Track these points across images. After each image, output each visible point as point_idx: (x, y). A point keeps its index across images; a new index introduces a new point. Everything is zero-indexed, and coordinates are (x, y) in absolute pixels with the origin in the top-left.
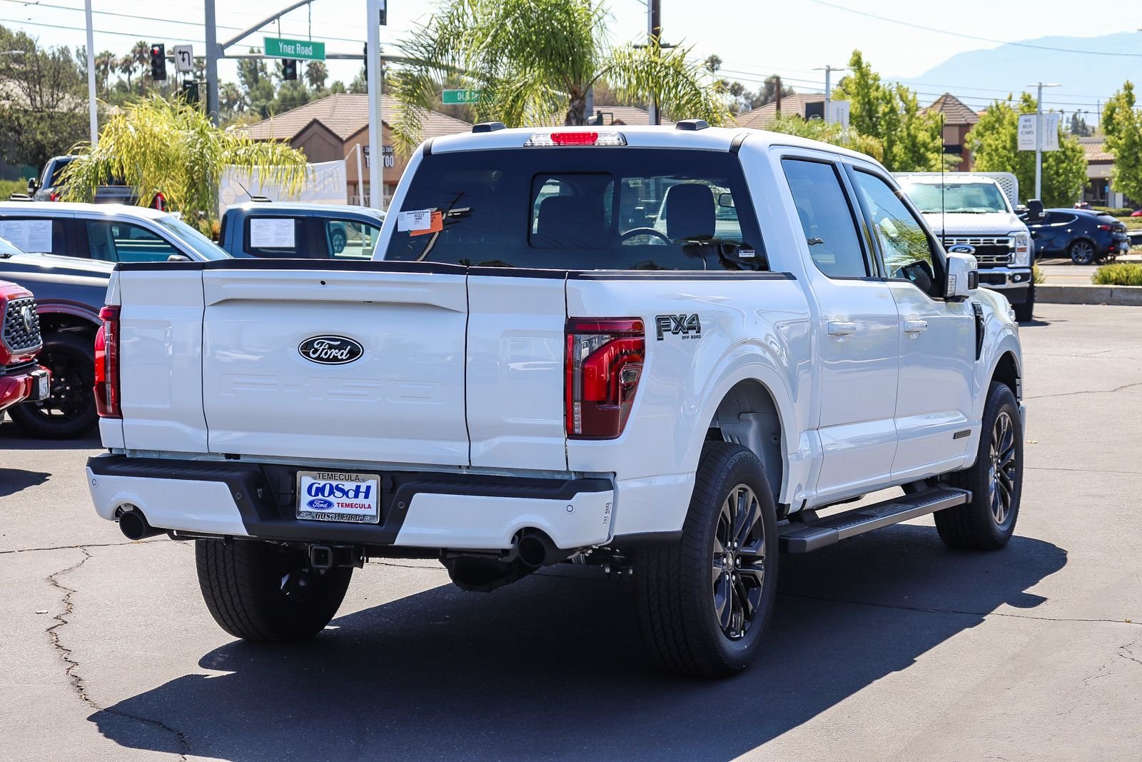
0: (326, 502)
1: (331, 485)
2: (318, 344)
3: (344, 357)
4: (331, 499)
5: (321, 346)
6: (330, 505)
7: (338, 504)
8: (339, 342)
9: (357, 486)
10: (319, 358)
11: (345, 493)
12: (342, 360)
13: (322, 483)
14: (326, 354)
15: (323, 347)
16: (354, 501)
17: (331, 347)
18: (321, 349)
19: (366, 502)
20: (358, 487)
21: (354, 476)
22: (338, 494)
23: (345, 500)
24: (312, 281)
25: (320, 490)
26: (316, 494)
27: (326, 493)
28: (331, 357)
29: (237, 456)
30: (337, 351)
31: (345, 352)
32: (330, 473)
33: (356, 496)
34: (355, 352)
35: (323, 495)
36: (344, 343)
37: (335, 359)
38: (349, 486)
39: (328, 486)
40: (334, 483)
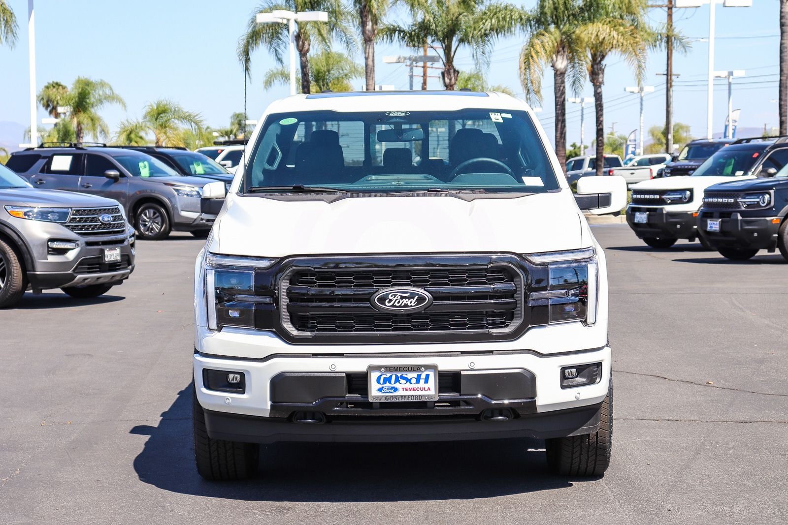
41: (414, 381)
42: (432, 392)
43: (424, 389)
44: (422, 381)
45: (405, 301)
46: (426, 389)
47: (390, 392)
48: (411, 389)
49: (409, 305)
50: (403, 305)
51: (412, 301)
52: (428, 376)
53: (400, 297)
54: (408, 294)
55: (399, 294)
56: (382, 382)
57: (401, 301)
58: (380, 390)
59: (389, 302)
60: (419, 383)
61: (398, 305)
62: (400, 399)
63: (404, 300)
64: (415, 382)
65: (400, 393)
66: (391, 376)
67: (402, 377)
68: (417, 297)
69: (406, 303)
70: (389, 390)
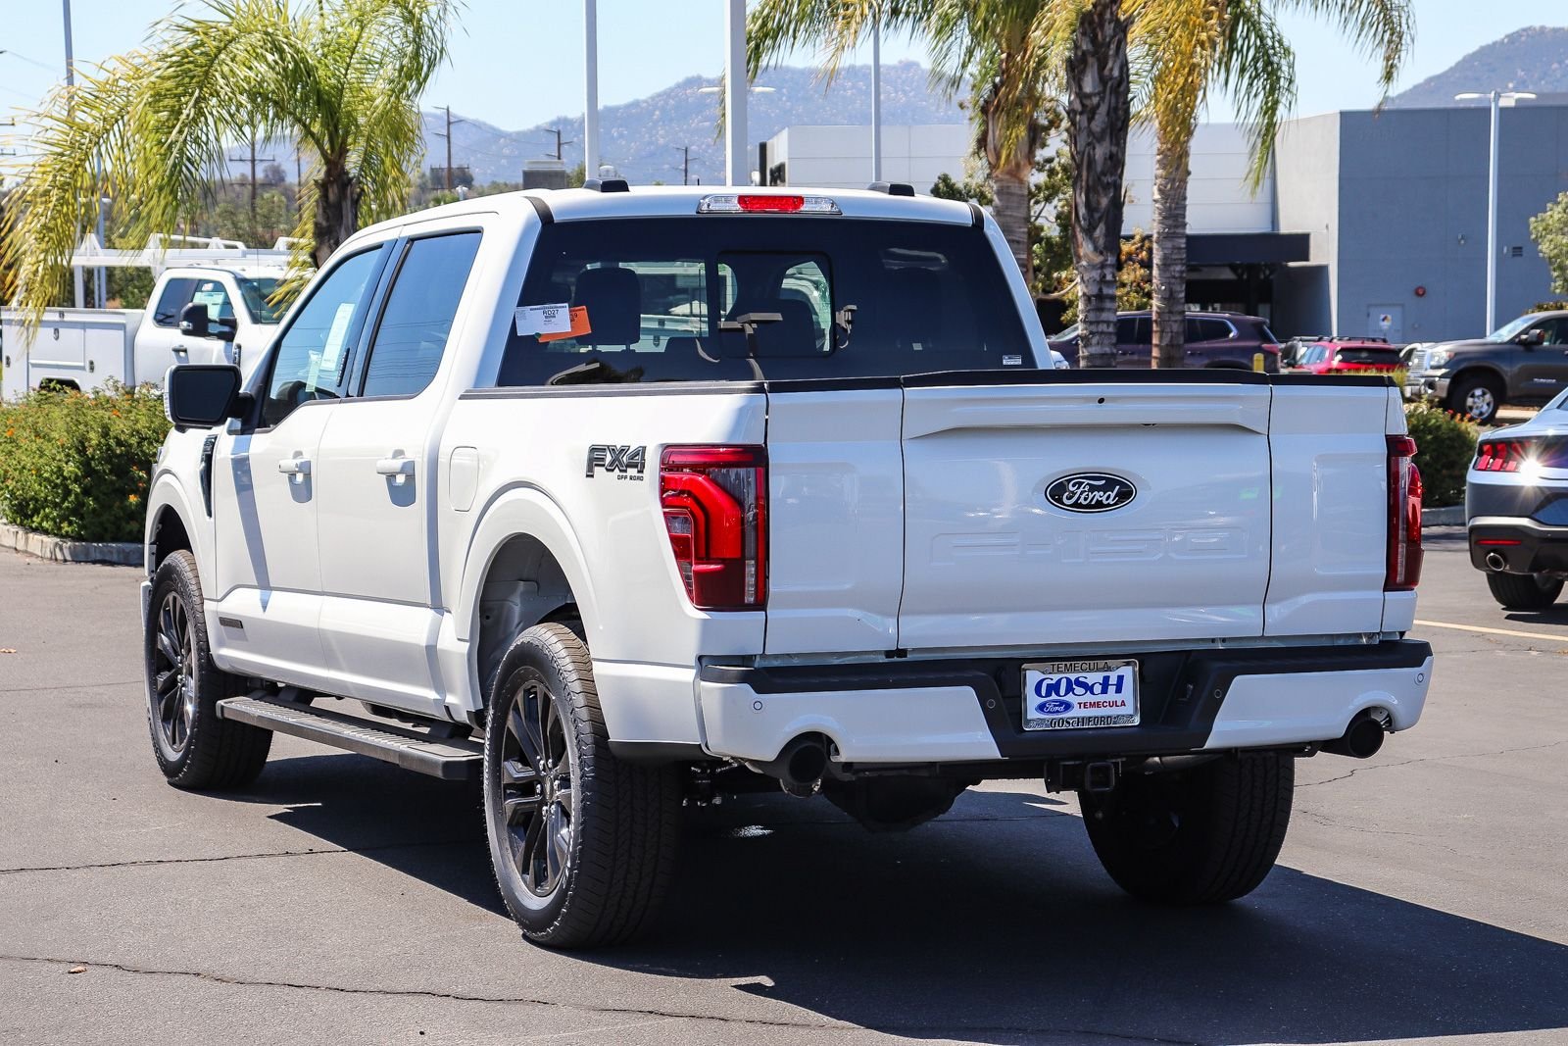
0: (1062, 703)
1: (1068, 680)
2: (1074, 486)
3: (1111, 501)
4: (1070, 698)
5: (1078, 488)
6: (1068, 706)
7: (1080, 704)
8: (1104, 482)
9: (1104, 677)
10: (1076, 505)
11: (1089, 688)
12: (1109, 505)
13: (1056, 677)
14: (1085, 499)
15: (1081, 489)
16: (1102, 698)
17: (1093, 488)
18: (1079, 491)
19: (1119, 698)
20: (1106, 679)
21: (1101, 663)
22: (1079, 690)
23: (1089, 698)
24: (1087, 399)
25: (1054, 688)
26: (1048, 694)
27: (1062, 691)
28: (1093, 503)
29: (901, 653)
30: (1102, 493)
31: (1113, 495)
32: (1068, 663)
33: (1104, 691)
34: (1126, 494)
35: (1058, 694)
36: (1110, 483)
37: (1099, 504)
38: (1094, 678)
39: (1064, 682)
40: (1073, 677)
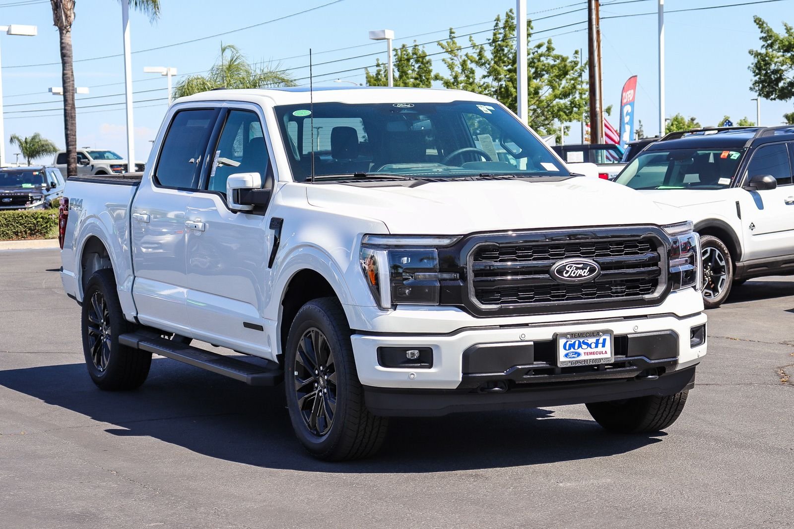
41: (593, 345)
42: (608, 355)
43: (601, 353)
44: (600, 345)
45: (580, 272)
46: (604, 352)
47: (574, 357)
48: (591, 353)
49: (583, 275)
50: (577, 275)
51: (585, 272)
52: (605, 340)
53: (575, 268)
54: (582, 265)
55: (574, 265)
56: (567, 348)
57: (576, 272)
58: (566, 355)
59: (566, 273)
60: (597, 347)
61: (574, 275)
62: (583, 362)
63: (579, 270)
64: (594, 347)
65: (583, 357)
66: (575, 342)
67: (584, 343)
68: (589, 268)
69: (581, 273)
70: (574, 356)
